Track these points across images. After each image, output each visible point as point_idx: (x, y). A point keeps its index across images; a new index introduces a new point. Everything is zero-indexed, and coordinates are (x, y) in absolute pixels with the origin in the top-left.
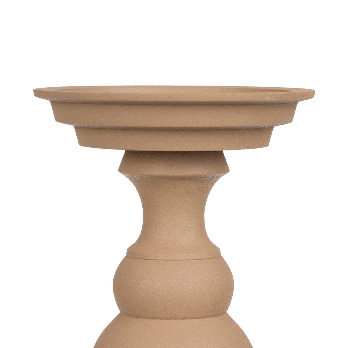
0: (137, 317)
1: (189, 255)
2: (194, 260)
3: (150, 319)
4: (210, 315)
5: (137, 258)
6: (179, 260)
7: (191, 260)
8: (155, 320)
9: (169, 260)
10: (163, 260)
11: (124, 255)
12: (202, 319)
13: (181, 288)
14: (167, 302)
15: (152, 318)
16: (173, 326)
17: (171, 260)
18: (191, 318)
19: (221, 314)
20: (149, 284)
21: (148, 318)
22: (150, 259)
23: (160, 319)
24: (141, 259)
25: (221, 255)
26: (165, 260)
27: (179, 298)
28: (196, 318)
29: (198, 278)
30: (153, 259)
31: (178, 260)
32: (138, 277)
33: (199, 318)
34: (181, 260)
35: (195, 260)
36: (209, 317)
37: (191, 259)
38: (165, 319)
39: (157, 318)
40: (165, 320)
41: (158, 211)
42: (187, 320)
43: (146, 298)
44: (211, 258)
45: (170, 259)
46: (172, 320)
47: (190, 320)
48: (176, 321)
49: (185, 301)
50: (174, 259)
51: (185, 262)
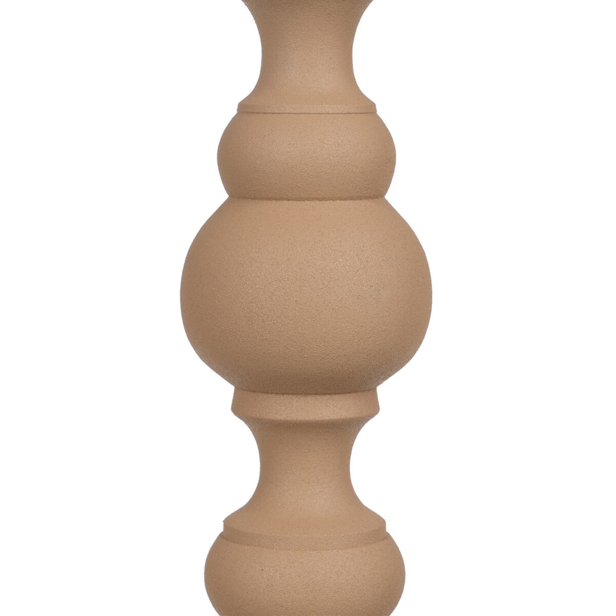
0: (254, 198)
1: (331, 106)
2: (338, 114)
3: (273, 201)
4: (363, 195)
5: (254, 113)
6: (317, 114)
7: (334, 114)
8: (282, 202)
9: (301, 114)
10: (293, 113)
11: (234, 112)
12: (350, 201)
13: (320, 153)
14: (298, 173)
15: (277, 199)
16: (307, 210)
17: (305, 113)
18: (334, 199)
19: (377, 197)
20: (272, 148)
21: (270, 199)
22: (273, 112)
23: (289, 200)
24: (259, 113)
25: (378, 113)
26: (296, 114)
27: (317, 168)
28: (341, 199)
29: (345, 139)
30: (278, 112)
31: (315, 114)
32: (256, 138)
33: (345, 199)
34: (320, 114)
35: (340, 114)
36: (361, 198)
37: (334, 112)
38: (296, 200)
39: (283, 199)
40: (296, 202)
41: (285, 44)
42: (328, 202)
43: (268, 168)
44: (363, 113)
45: (302, 112)
46: (306, 201)
47: (332, 201)
48: (312, 203)
49: (326, 173)
50: (309, 112)
51: (325, 116)
